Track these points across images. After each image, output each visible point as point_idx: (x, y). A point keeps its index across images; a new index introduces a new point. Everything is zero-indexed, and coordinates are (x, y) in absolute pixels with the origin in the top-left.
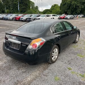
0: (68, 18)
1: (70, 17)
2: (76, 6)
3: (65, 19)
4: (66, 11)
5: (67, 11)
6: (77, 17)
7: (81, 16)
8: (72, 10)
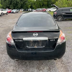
0: (14, 12)
1: (16, 11)
2: (16, 2)
3: (12, 13)
4: (8, 6)
5: (10, 7)
6: (19, 11)
7: (22, 10)
8: (14, 5)
